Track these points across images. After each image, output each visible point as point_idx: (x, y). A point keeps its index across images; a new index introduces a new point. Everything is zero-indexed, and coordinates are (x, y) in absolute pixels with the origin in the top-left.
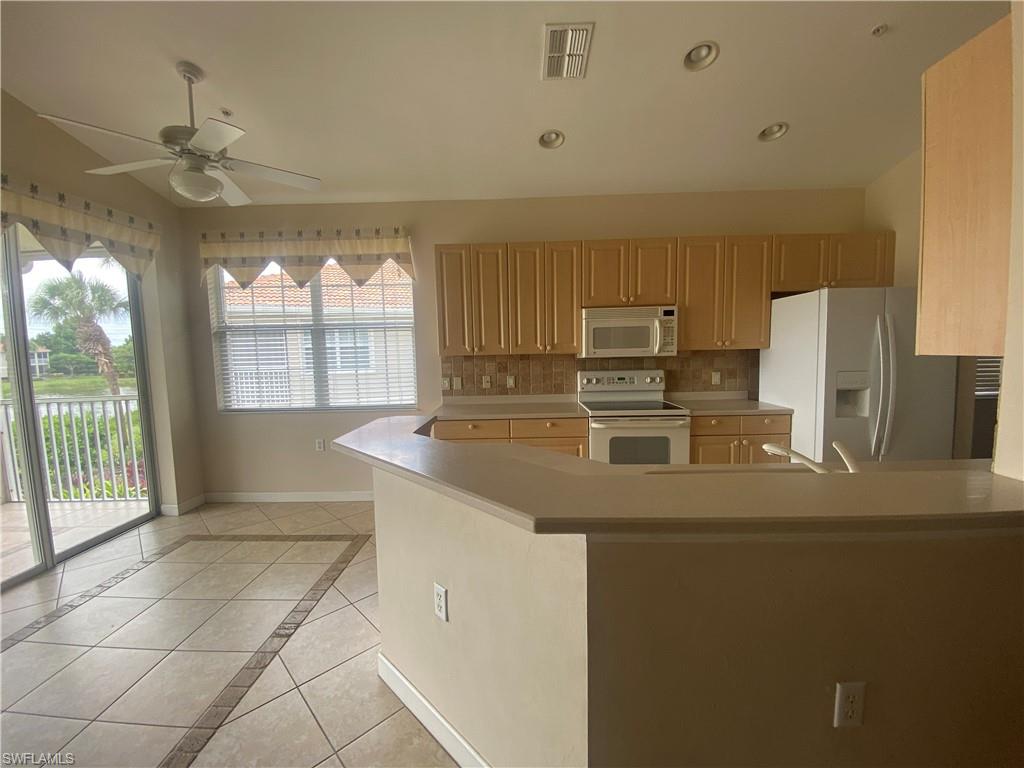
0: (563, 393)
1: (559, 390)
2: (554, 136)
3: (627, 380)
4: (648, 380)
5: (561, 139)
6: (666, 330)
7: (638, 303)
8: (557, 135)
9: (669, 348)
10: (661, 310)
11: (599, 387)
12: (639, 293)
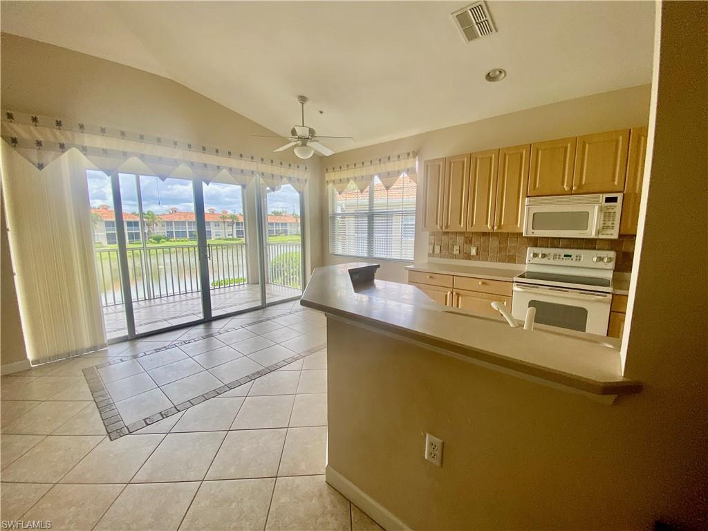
0: (515, 263)
1: (512, 259)
2: (498, 73)
3: (574, 257)
4: (595, 259)
5: (503, 74)
6: (607, 215)
7: (581, 191)
8: (500, 72)
9: (609, 231)
10: (603, 197)
11: (545, 261)
12: (583, 183)
